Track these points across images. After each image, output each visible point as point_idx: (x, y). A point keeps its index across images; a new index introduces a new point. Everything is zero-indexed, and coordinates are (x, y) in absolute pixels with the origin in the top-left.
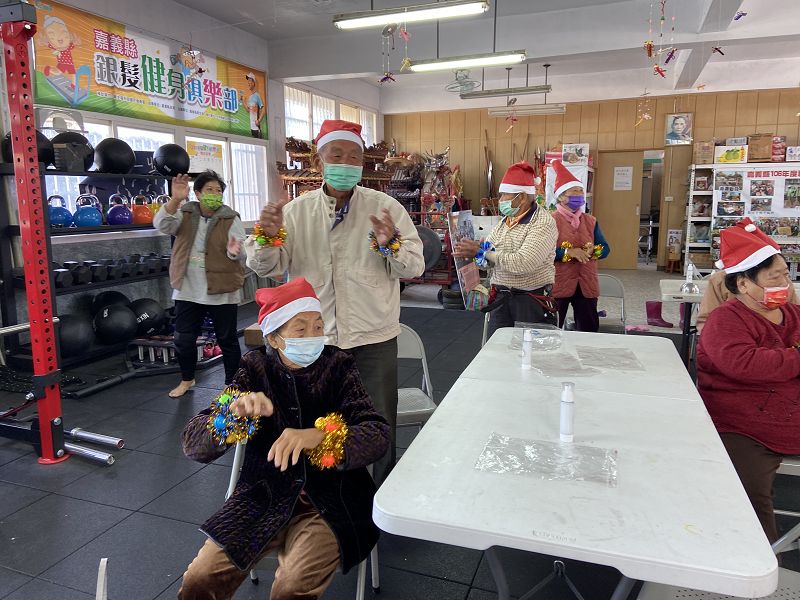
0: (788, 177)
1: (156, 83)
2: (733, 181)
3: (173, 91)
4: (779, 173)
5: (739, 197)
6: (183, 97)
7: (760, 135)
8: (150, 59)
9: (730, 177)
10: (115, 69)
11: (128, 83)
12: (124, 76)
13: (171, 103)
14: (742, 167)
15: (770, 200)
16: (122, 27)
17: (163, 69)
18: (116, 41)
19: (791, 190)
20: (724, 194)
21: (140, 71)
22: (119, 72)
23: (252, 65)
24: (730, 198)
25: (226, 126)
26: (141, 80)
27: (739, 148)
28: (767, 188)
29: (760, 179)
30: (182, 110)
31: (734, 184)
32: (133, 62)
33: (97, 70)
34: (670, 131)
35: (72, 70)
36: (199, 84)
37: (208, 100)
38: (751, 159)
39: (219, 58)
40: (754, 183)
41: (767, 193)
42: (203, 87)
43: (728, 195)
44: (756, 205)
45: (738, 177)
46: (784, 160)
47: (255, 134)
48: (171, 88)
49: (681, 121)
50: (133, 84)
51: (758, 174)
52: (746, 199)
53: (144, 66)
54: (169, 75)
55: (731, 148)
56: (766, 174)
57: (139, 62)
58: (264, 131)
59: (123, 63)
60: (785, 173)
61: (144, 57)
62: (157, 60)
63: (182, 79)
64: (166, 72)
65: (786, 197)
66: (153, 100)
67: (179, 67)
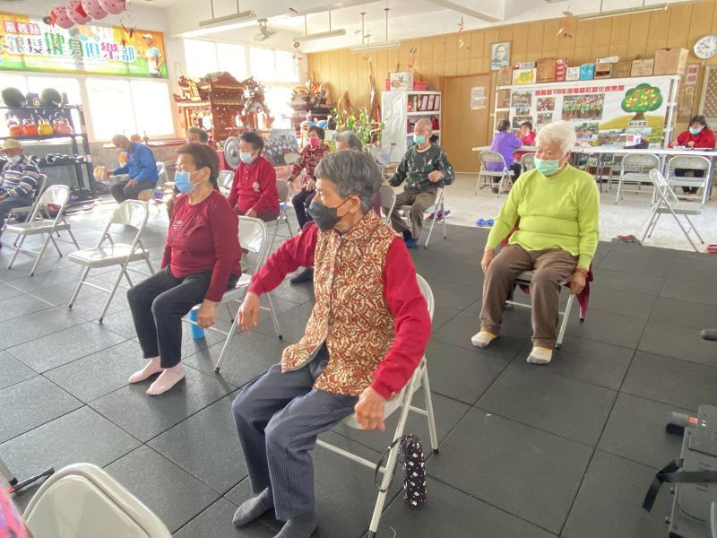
0: (566, 95)
2: (524, 99)
3: (73, 53)
4: (559, 91)
5: (528, 113)
6: (82, 55)
7: (545, 59)
8: (52, 35)
9: (523, 95)
10: (23, 43)
11: (34, 51)
12: (31, 48)
13: (73, 61)
14: (533, 87)
15: (551, 115)
16: (26, 17)
17: (63, 39)
18: (22, 27)
19: (567, 106)
20: (518, 110)
21: (44, 43)
22: (26, 45)
23: (150, 29)
24: (523, 113)
25: (125, 72)
26: (45, 48)
27: (530, 70)
28: (549, 105)
29: (544, 97)
30: (82, 64)
31: (525, 102)
32: (36, 38)
34: (494, 57)
36: (97, 46)
37: (106, 56)
38: (539, 80)
39: (114, 27)
40: (540, 100)
41: (550, 108)
42: (100, 48)
43: (521, 111)
44: (541, 119)
45: (528, 96)
46: (564, 80)
47: (155, 76)
48: (71, 51)
49: (502, 49)
50: (39, 52)
51: (543, 93)
52: (534, 114)
53: (47, 40)
54: (69, 43)
55: (523, 71)
56: (549, 92)
57: (42, 37)
58: (165, 73)
59: (29, 40)
60: (564, 91)
61: (46, 34)
62: (58, 35)
63: (80, 44)
64: (67, 40)
65: (563, 112)
66: (56, 60)
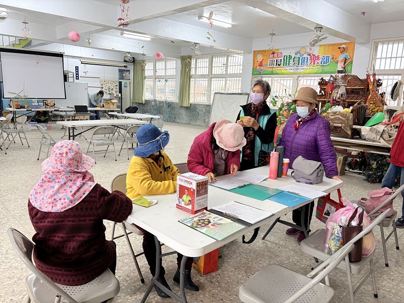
1: (288, 63)
6: (298, 65)
12: (277, 64)
13: (293, 68)
16: (278, 49)
21: (283, 61)
22: (275, 63)
26: (282, 63)
30: (298, 69)
32: (280, 59)
33: (269, 64)
35: (262, 66)
36: (307, 58)
37: (311, 63)
39: (321, 45)
42: (309, 59)
48: (294, 63)
50: (279, 65)
53: (284, 59)
54: (294, 59)
57: (282, 58)
59: (277, 60)
61: (284, 56)
62: (290, 55)
63: (299, 59)
64: (292, 58)
66: (286, 68)
67: (298, 55)
